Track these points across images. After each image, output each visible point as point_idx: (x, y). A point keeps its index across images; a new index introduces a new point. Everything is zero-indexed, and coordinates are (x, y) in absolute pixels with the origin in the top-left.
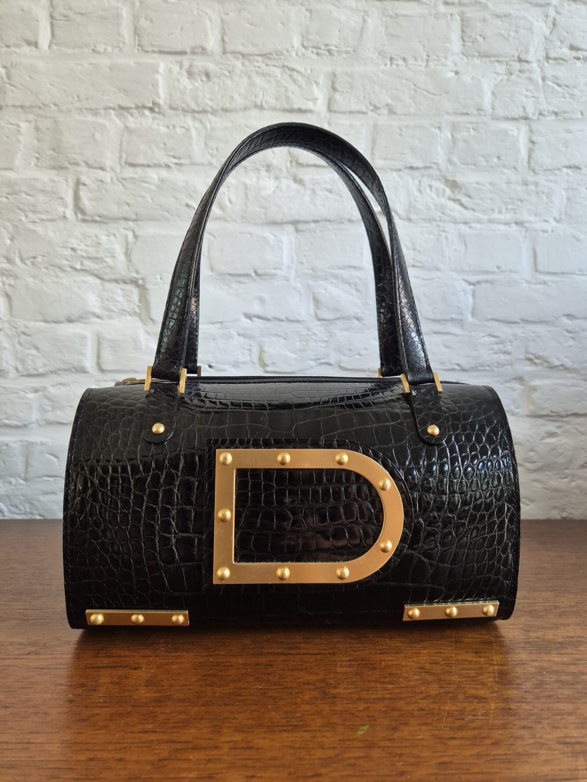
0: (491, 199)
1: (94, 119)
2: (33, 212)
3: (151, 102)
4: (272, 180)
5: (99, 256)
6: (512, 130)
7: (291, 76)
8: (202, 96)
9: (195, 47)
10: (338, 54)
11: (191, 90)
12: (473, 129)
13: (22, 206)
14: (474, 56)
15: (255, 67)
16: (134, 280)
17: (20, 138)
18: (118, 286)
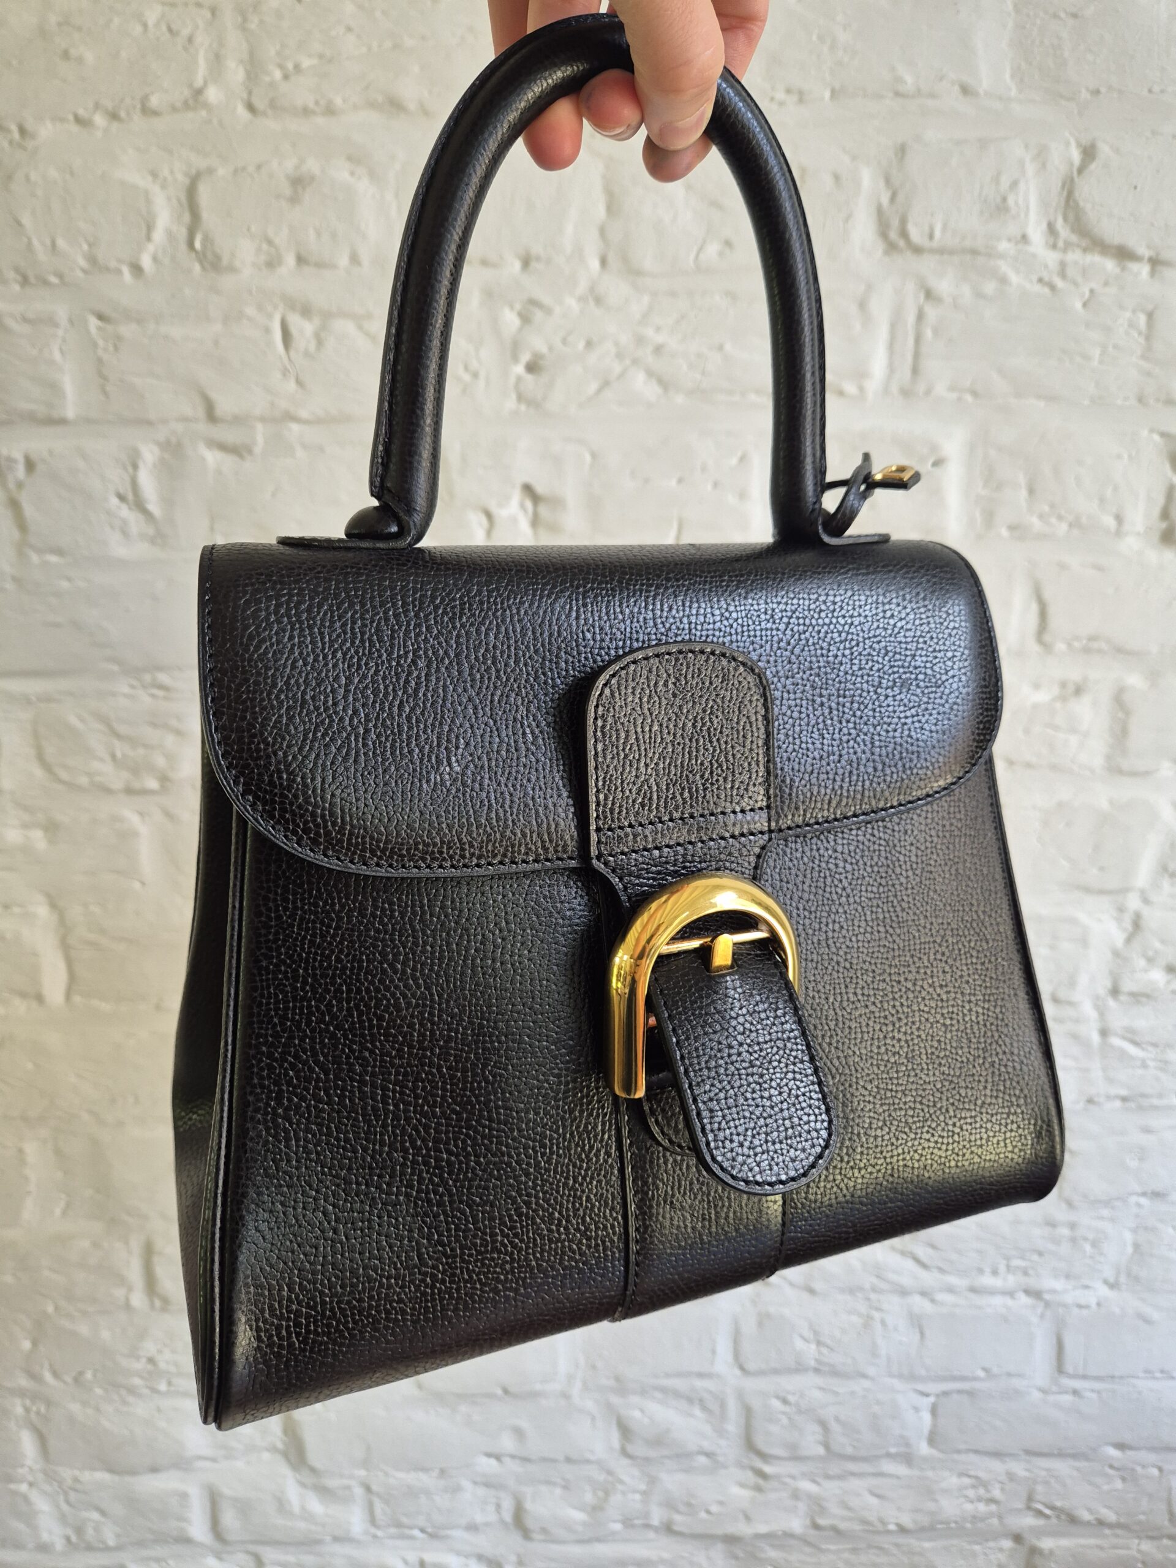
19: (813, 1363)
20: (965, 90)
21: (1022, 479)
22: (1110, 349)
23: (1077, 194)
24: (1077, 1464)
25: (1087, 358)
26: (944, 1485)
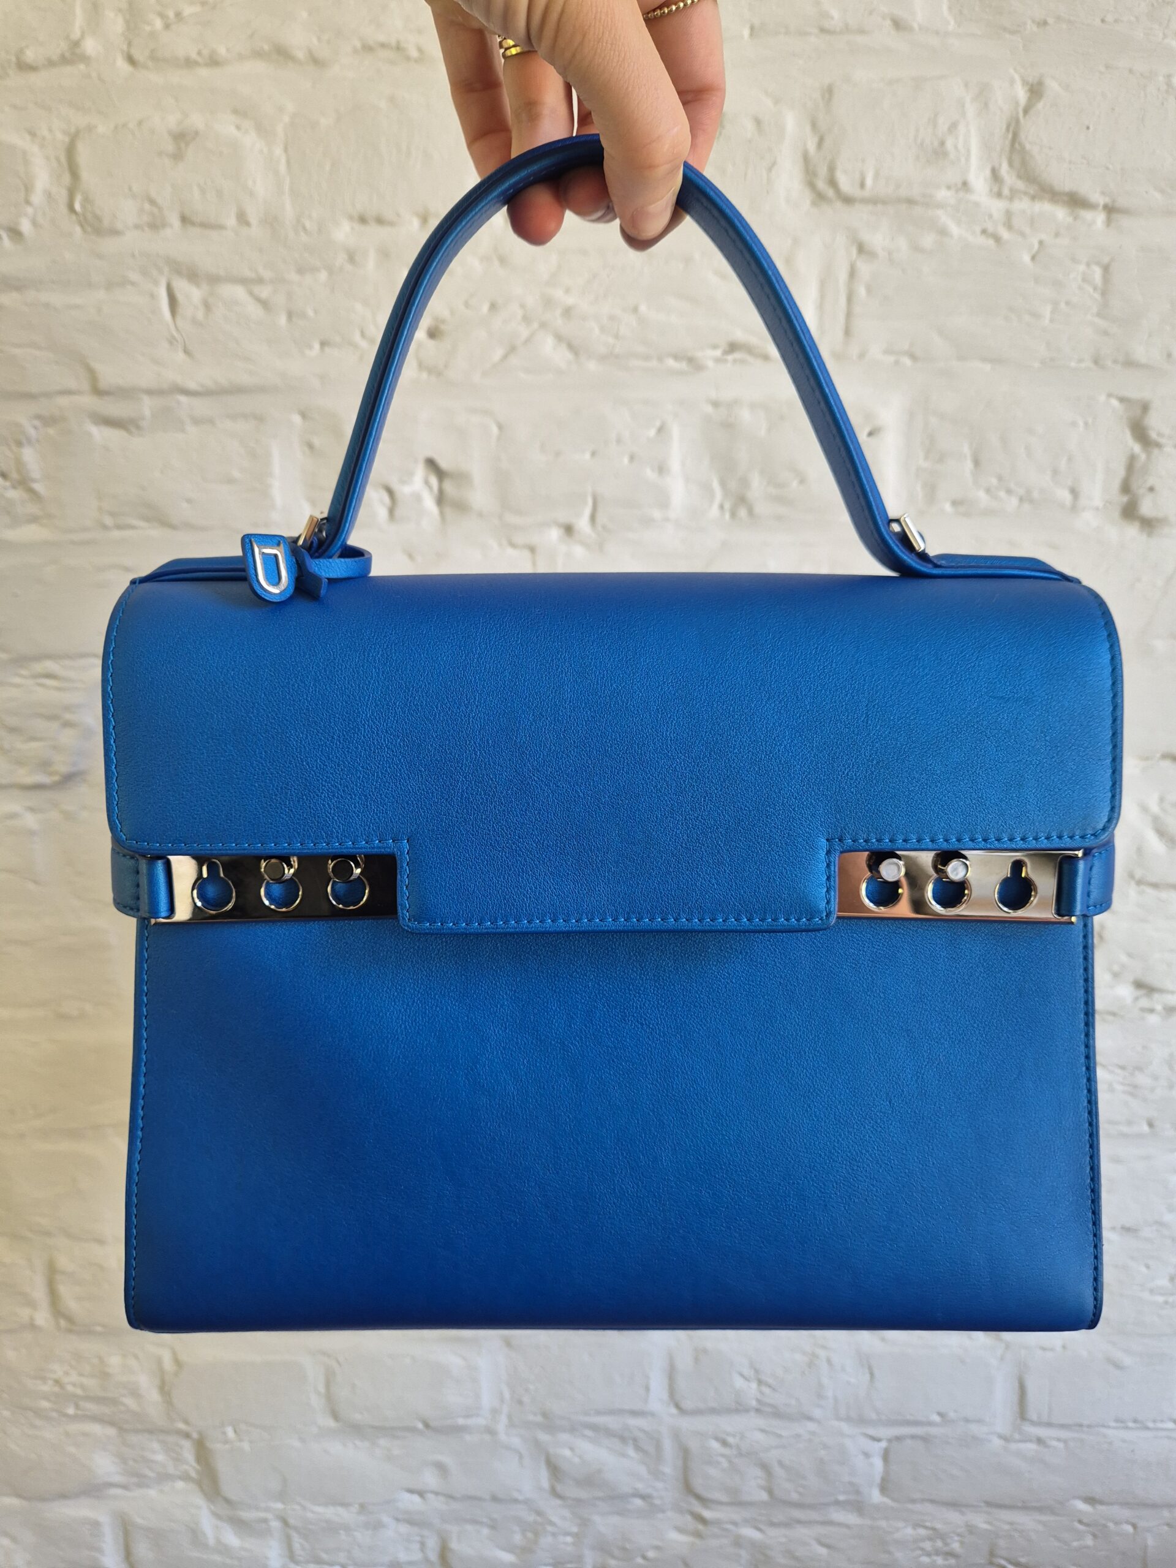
19: (754, 1403)
20: (898, 24)
21: (966, 450)
22: (1063, 305)
23: (1022, 136)
24: (1044, 1518)
25: (1036, 315)
26: (897, 1536)
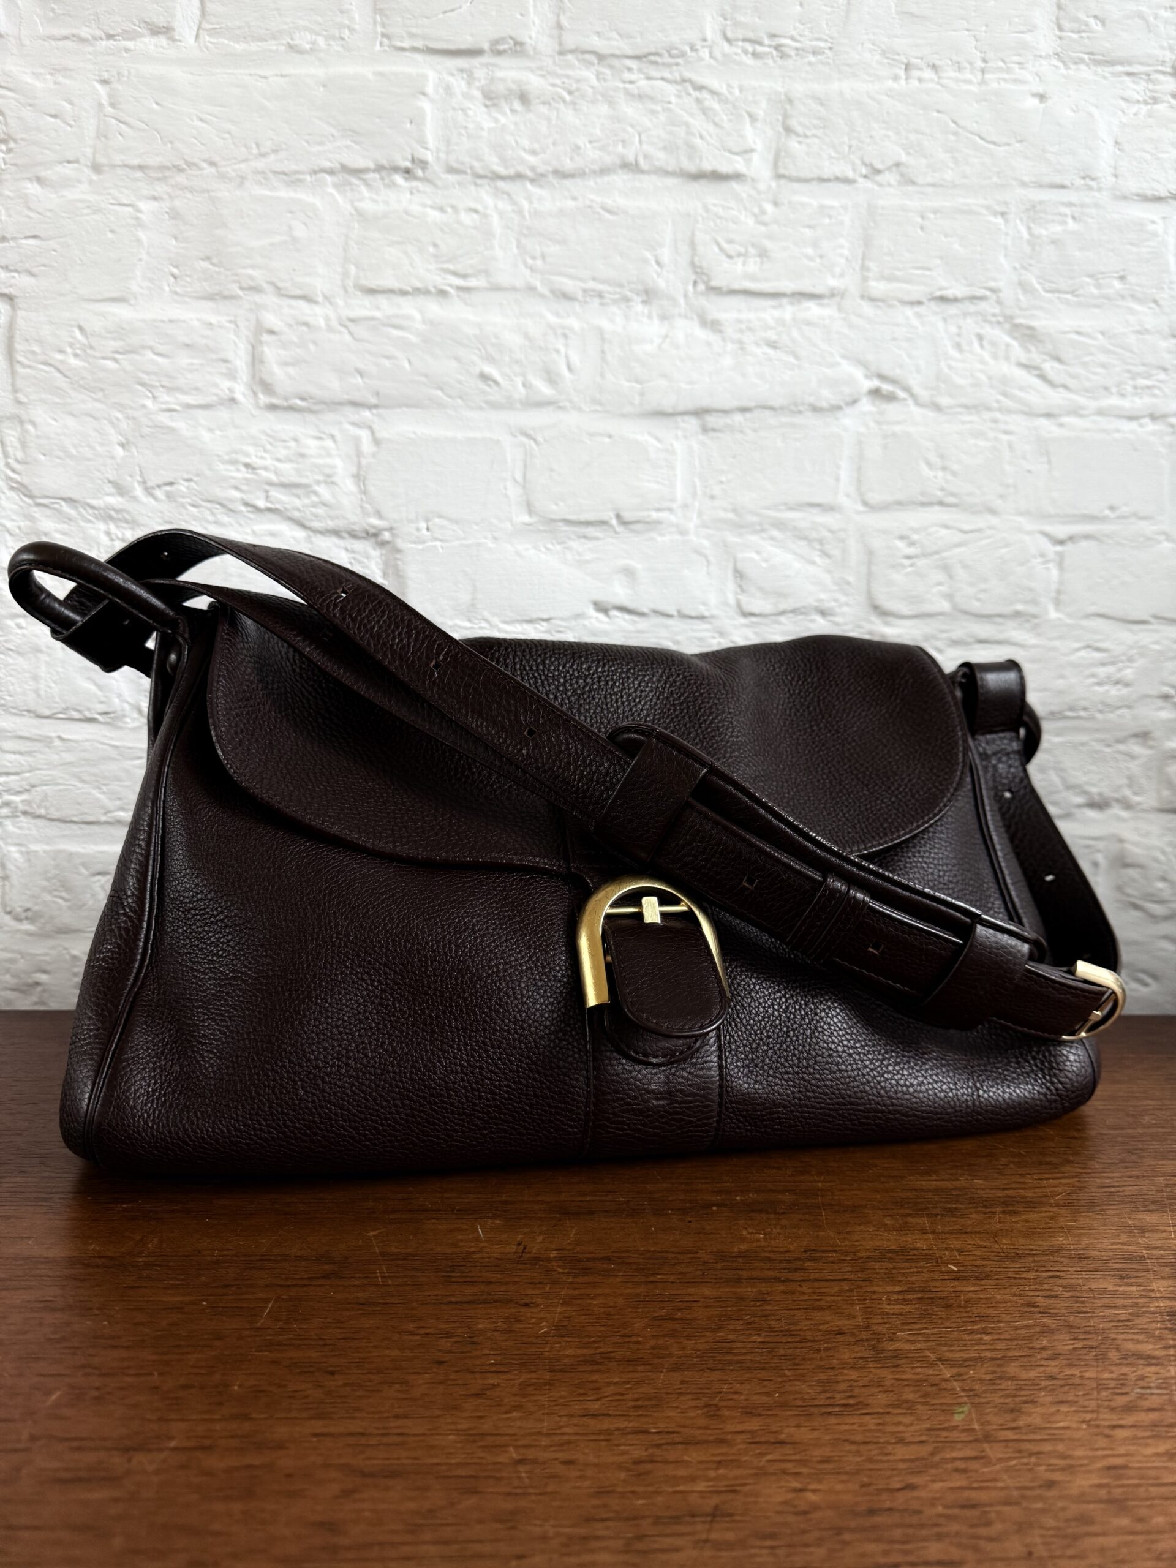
0: (1103, 366)
1: (292, 194)
2: (170, 390)
3: (410, 157)
4: (656, 321)
5: (304, 481)
6: (1153, 222)
7: (698, 101)
8: (514, 144)
9: (502, 40)
10: (797, 55)
11: (490, 130)
12: (1074, 218)
13: (145, 378)
14: (1079, 61)
15: (624, 82)
16: (372, 531)
17: (141, 234)
18: (341, 543)
